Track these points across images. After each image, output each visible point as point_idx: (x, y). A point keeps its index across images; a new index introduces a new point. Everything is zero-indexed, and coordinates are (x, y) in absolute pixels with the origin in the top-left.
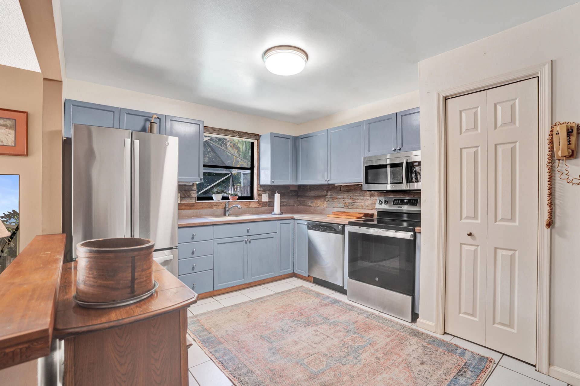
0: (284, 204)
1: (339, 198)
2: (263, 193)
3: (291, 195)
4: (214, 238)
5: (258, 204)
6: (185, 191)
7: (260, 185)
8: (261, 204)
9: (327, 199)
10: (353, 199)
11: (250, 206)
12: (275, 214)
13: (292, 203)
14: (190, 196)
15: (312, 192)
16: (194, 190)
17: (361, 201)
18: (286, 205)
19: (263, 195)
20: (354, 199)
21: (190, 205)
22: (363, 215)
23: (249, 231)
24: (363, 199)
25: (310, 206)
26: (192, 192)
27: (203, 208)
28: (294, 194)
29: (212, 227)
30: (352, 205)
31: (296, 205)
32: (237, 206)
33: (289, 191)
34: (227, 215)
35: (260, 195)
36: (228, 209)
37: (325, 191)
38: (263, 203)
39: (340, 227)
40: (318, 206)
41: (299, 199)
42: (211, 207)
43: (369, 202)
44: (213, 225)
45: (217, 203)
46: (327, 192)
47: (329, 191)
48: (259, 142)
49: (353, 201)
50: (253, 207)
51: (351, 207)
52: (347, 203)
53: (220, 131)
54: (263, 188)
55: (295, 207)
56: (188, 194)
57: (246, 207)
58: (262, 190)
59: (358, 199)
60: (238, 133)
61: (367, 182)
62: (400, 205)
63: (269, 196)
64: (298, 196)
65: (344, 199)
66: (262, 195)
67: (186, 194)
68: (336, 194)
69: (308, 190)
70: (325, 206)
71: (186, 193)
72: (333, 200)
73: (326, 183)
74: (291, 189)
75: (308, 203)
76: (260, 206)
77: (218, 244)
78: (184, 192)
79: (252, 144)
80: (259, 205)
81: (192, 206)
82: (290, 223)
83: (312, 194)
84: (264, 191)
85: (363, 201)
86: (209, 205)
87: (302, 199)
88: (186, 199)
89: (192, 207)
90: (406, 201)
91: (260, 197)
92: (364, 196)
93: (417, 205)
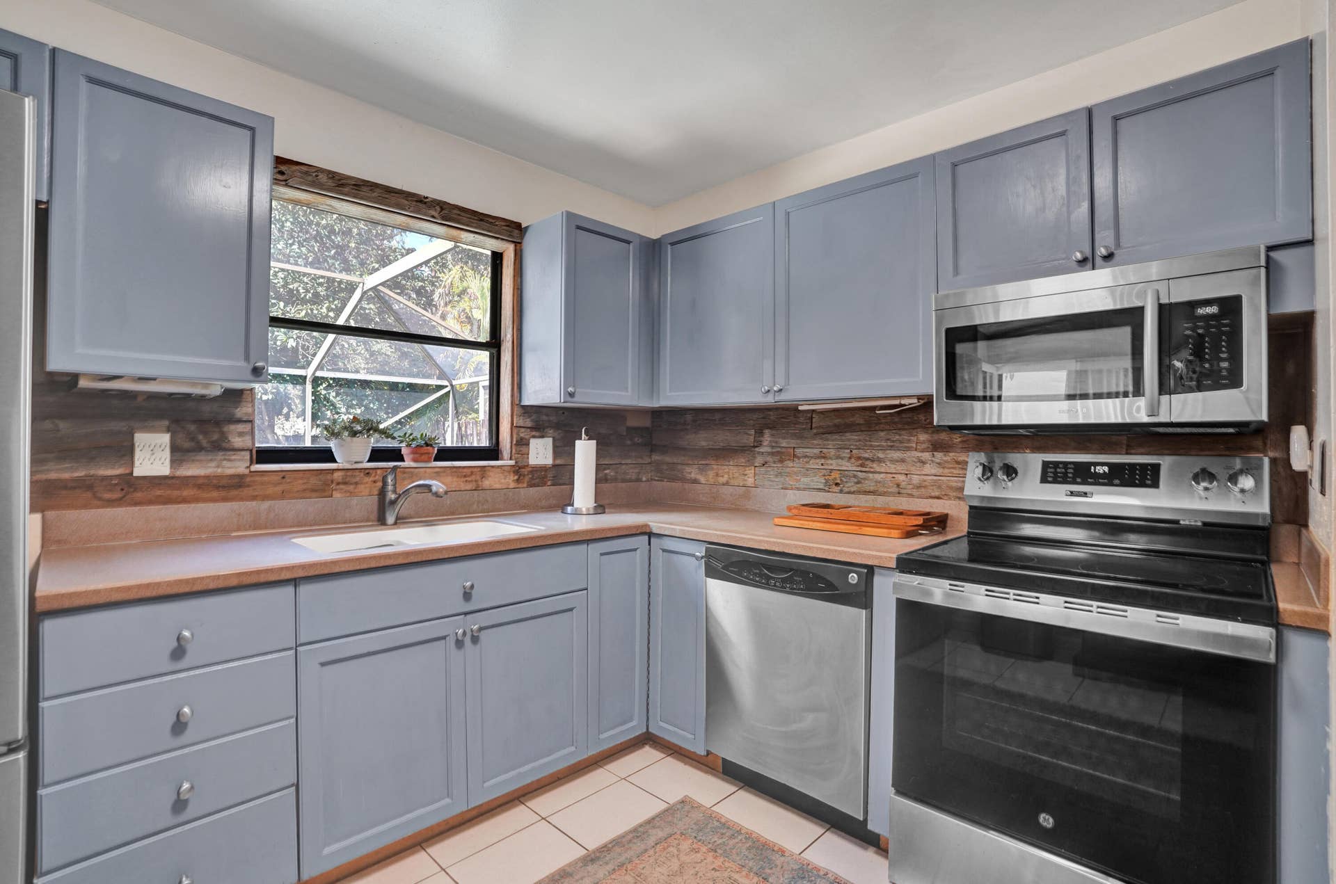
0: (606, 474)
1: (806, 456)
2: (534, 437)
3: (629, 442)
4: (302, 639)
5: (516, 477)
6: (201, 422)
7: (524, 407)
8: (524, 476)
9: (759, 460)
10: (859, 458)
11: (487, 483)
12: (577, 513)
13: (632, 473)
14: (224, 445)
15: (703, 434)
16: (240, 421)
17: (892, 468)
18: (615, 480)
19: (533, 442)
20: (867, 459)
21: (224, 482)
22: (920, 521)
23: (474, 592)
24: (903, 461)
25: (695, 481)
26: (232, 427)
27: (283, 496)
28: (637, 440)
29: (290, 590)
30: (858, 483)
31: (644, 479)
32: (429, 487)
33: (622, 430)
34: (390, 519)
35: (521, 444)
36: (393, 497)
37: (752, 432)
38: (531, 472)
39: (853, 578)
40: (727, 484)
41: (656, 457)
42: (324, 491)
43: (929, 469)
44: (295, 582)
45: (349, 473)
46: (760, 432)
47: (767, 432)
48: (521, 250)
49: (862, 465)
50: (498, 486)
51: (852, 490)
52: (835, 475)
53: (365, 189)
54: (534, 416)
55: (643, 484)
56: (215, 437)
57: (469, 486)
58: (529, 424)
59: (880, 460)
60: (439, 209)
61: (952, 392)
62: (1074, 482)
63: (555, 447)
64: (653, 448)
65: (824, 458)
66: (528, 444)
67: (200, 437)
68: (793, 443)
69: (689, 427)
70: (750, 481)
71: (205, 433)
72: (781, 461)
73: (769, 400)
74: (632, 422)
75: (690, 473)
76: (523, 483)
77: (323, 664)
78: (192, 427)
79: (497, 258)
80: (518, 481)
81: (232, 487)
82: (635, 550)
83: (702, 440)
84: (539, 429)
85: (900, 468)
86: (314, 481)
87: (668, 459)
88: (201, 456)
89: (234, 493)
90: (1100, 469)
91: (524, 449)
92: (909, 449)
93: (1155, 484)
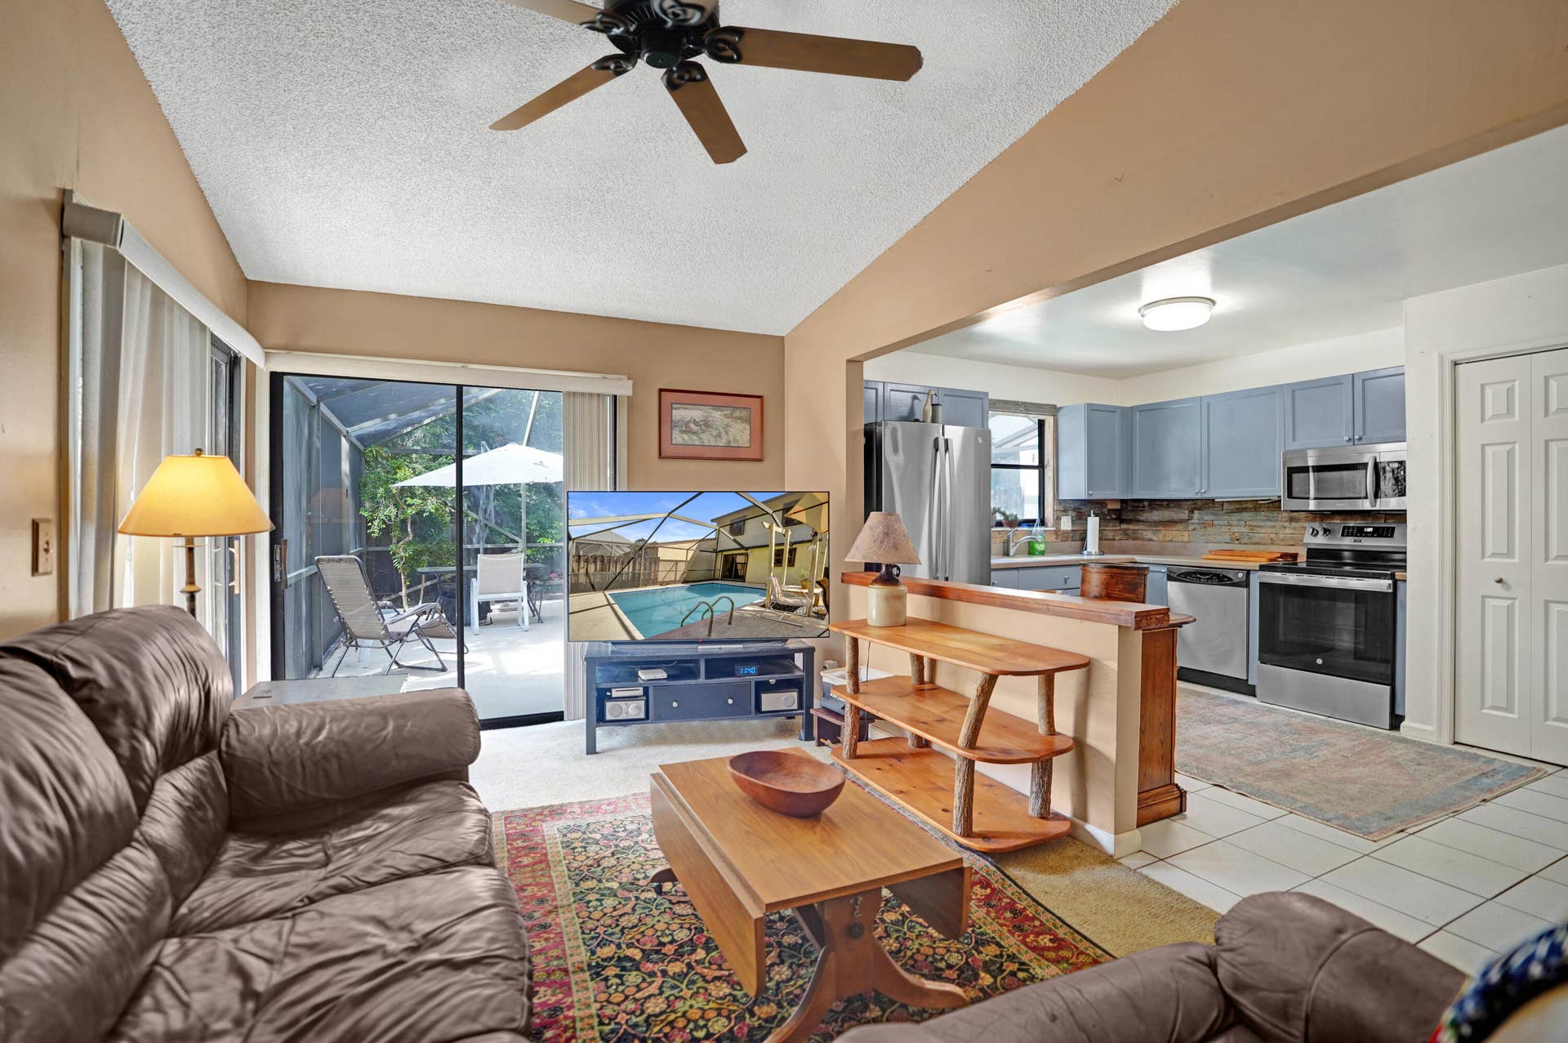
0: (1101, 535)
1: (1219, 525)
2: (1065, 515)
3: (1108, 518)
5: (1054, 536)
7: (1058, 500)
8: (1059, 535)
9: (1191, 527)
10: (1251, 525)
12: (1088, 554)
13: (1110, 535)
15: (1155, 513)
17: (1268, 531)
19: (1063, 518)
20: (1255, 526)
22: (1279, 555)
24: (1274, 527)
25: (1151, 540)
28: (1114, 516)
30: (1250, 538)
31: (1117, 539)
33: (1105, 511)
34: (1012, 554)
35: (1058, 519)
36: (1013, 543)
37: (1187, 512)
38: (1063, 533)
39: (1240, 575)
40: (1171, 541)
41: (1124, 526)
43: (1288, 531)
46: (1192, 511)
47: (1196, 512)
48: (1056, 418)
49: (1252, 529)
50: (1048, 540)
51: (1246, 542)
52: (1236, 534)
53: (997, 403)
54: (1064, 505)
55: (1116, 542)
58: (1062, 508)
59: (1261, 527)
60: (1024, 406)
61: (1290, 495)
62: (1356, 536)
63: (1073, 521)
64: (1122, 521)
65: (1230, 525)
66: (1061, 519)
68: (1212, 518)
69: (1146, 509)
70: (1186, 539)
72: (1205, 527)
73: (1199, 496)
74: (1111, 506)
75: (1147, 535)
76: (1059, 539)
79: (1041, 424)
80: (1056, 538)
83: (1156, 515)
84: (1065, 511)
85: (1273, 530)
87: (1132, 527)
90: (1368, 530)
91: (1059, 522)
92: (1277, 521)
93: (1392, 536)
